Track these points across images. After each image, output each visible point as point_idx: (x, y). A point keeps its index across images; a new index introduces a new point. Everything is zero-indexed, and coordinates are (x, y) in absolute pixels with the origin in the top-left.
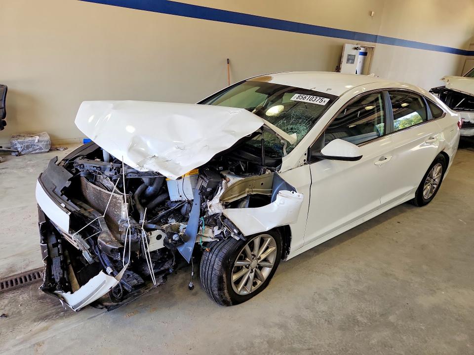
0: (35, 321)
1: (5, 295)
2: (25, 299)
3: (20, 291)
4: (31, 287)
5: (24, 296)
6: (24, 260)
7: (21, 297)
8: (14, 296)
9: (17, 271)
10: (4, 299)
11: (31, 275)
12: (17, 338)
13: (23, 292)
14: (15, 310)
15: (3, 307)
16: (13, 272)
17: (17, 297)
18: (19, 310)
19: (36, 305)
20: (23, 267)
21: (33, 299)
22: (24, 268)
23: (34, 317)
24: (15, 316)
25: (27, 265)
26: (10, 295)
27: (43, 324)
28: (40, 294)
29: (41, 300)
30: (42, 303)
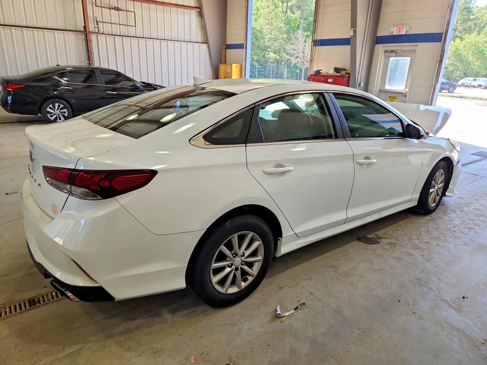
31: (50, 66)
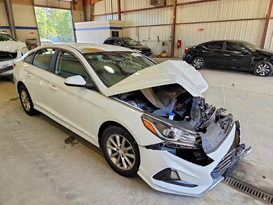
0: (254, 166)
1: (258, 187)
2: (251, 178)
3: (251, 183)
4: (244, 181)
5: (250, 179)
6: (233, 200)
7: (252, 180)
8: (255, 183)
9: (244, 196)
10: (260, 186)
11: (238, 187)
12: (264, 166)
13: (249, 182)
14: (258, 176)
15: (263, 182)
16: (245, 197)
17: (254, 181)
18: (257, 175)
19: (248, 171)
20: (238, 196)
21: (248, 174)
22: (238, 194)
23: (253, 168)
24: (260, 174)
25: (235, 195)
26: (256, 185)
27: (252, 163)
28: (243, 174)
29: (245, 171)
30: (245, 170)
31: (235, 39)
